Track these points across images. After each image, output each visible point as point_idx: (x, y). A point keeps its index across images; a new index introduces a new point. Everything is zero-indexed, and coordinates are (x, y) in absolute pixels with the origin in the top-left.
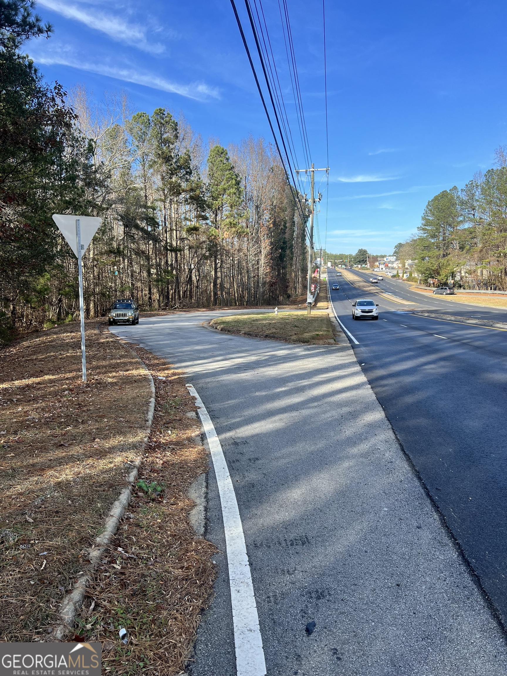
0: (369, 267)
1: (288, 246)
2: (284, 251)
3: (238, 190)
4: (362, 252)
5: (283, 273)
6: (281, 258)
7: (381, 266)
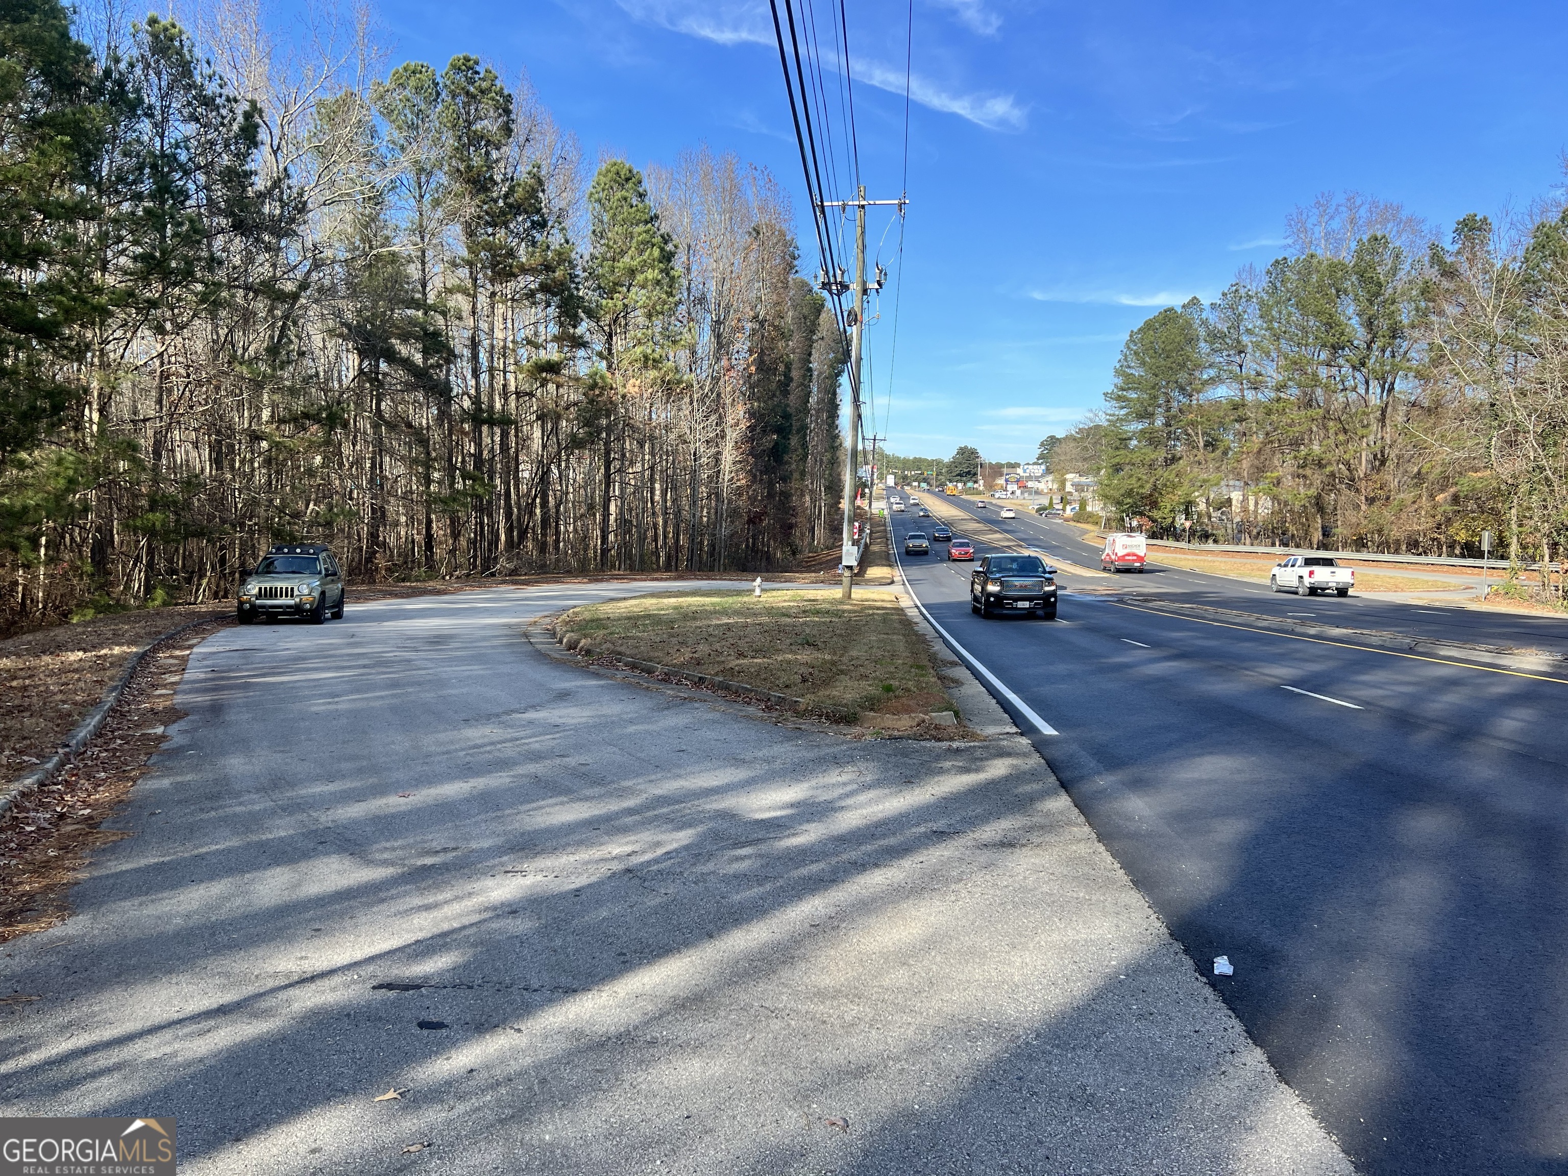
0: (981, 488)
1: (796, 425)
2: (784, 438)
3: (667, 274)
4: (966, 454)
5: (782, 493)
6: (777, 453)
7: (1012, 487)
